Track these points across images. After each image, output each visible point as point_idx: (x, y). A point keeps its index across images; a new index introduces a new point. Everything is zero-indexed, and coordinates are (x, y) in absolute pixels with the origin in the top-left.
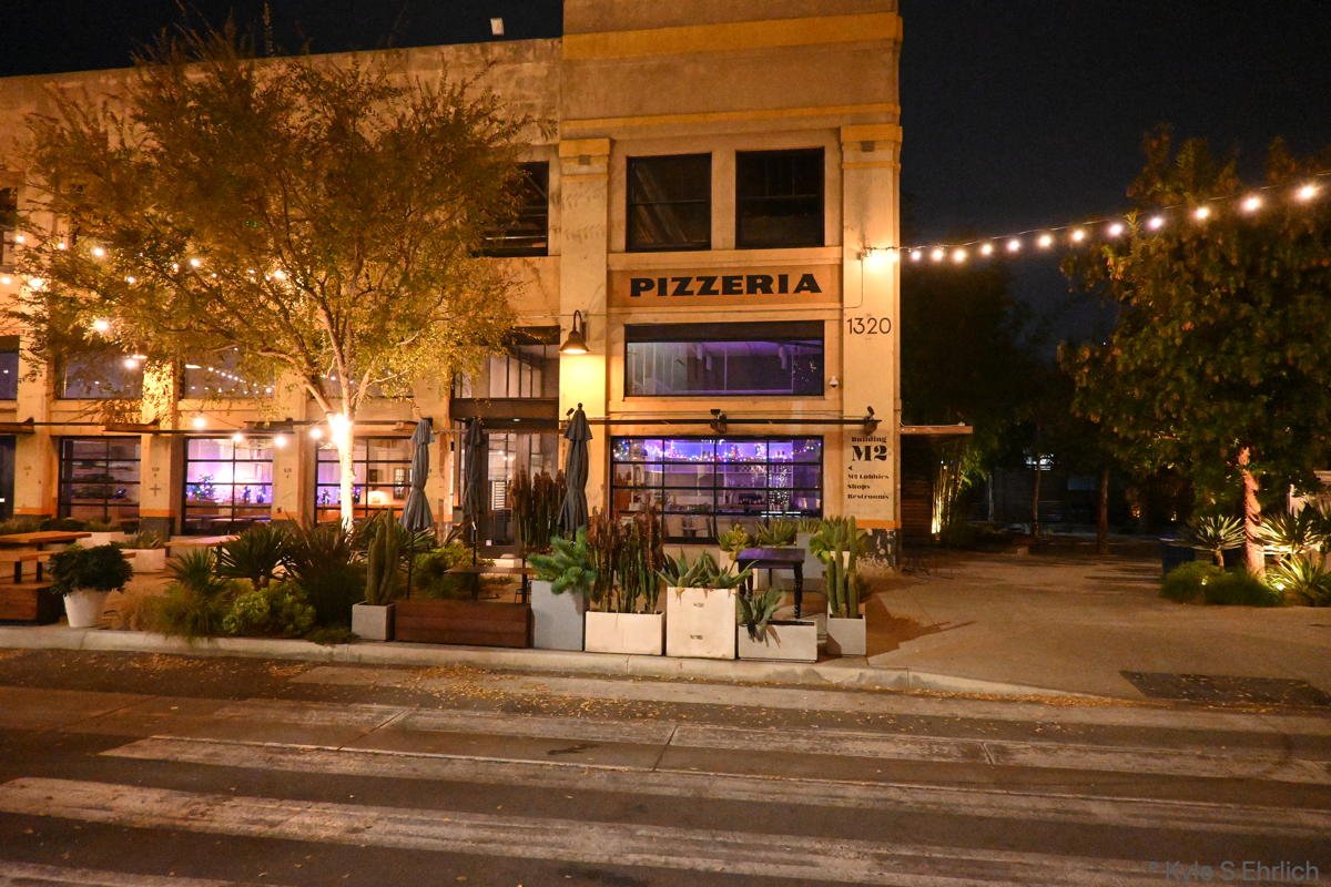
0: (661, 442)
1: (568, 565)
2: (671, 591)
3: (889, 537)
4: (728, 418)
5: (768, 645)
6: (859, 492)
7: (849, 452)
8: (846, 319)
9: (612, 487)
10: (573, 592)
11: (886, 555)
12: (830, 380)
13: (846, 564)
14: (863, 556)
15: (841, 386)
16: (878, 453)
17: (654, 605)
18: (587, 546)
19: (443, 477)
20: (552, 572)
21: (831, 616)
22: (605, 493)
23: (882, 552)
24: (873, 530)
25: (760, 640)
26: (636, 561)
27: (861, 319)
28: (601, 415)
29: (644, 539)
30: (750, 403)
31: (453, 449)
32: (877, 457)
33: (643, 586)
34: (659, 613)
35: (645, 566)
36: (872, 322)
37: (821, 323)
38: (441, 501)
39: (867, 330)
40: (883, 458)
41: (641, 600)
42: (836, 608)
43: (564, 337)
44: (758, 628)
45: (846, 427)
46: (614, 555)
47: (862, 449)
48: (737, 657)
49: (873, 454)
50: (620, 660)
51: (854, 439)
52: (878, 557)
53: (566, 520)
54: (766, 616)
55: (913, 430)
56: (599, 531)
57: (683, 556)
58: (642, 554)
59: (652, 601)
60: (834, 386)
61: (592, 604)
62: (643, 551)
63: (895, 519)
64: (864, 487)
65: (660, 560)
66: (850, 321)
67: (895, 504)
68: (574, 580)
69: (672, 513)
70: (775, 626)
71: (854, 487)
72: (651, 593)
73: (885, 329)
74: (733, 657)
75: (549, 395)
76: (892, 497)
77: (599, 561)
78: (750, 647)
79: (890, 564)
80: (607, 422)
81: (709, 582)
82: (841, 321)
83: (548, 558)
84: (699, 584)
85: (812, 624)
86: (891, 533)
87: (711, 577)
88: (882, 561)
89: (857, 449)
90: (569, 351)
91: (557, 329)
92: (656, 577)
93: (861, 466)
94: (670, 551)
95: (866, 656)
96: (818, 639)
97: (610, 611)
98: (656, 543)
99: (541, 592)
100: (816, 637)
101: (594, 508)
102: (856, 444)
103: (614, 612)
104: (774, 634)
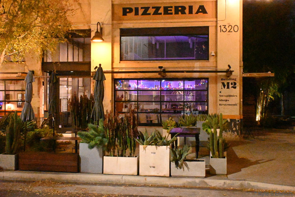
0: (136, 81)
1: (96, 136)
2: (141, 147)
3: (237, 122)
4: (167, 70)
5: (184, 170)
6: (224, 103)
7: (220, 85)
8: (218, 26)
9: (115, 101)
10: (98, 148)
11: (236, 130)
12: (212, 53)
13: (218, 135)
14: (226, 131)
15: (216, 56)
16: (232, 86)
17: (134, 153)
18: (104, 127)
19: (39, 97)
20: (88, 139)
21: (212, 157)
22: (112, 104)
23: (234, 129)
24: (231, 120)
25: (180, 168)
26: (126, 134)
27: (225, 26)
28: (110, 69)
29: (129, 124)
30: (176, 63)
31: (43, 85)
32: (232, 87)
33: (129, 145)
34: (136, 157)
35: (130, 136)
36: (230, 27)
37: (207, 28)
38: (39, 108)
39: (228, 31)
40: (235, 88)
41: (128, 151)
42: (214, 154)
43: (93, 34)
44: (180, 163)
45: (219, 74)
46: (115, 132)
47: (226, 84)
48: (170, 176)
49: (230, 86)
50: (119, 178)
51: (222, 79)
52: (233, 131)
53: (94, 116)
54: (183, 158)
55: (248, 75)
56: (109, 120)
57: (146, 132)
58: (128, 131)
59: (133, 151)
60: (213, 56)
61: (106, 153)
62: (128, 129)
63: (240, 114)
64: (226, 100)
65: (136, 134)
66: (220, 26)
67: (240, 107)
68: (98, 142)
69: (142, 113)
70: (186, 162)
71: (222, 100)
72: (133, 148)
73: (236, 30)
74: (168, 175)
75: (87, 60)
76: (238, 105)
77: (109, 134)
78: (176, 171)
79: (238, 134)
80: (113, 72)
81: (158, 143)
82: (216, 26)
83: (87, 133)
84: (153, 144)
85: (203, 161)
86: (238, 121)
87: (159, 140)
88: (234, 133)
89: (223, 84)
90: (95, 40)
91: (90, 30)
92: (134, 141)
93: (225, 91)
94: (140, 129)
95: (227, 175)
96: (206, 167)
97: (114, 156)
98: (134, 125)
99: (83, 147)
100: (205, 167)
101: (107, 111)
102: (223, 81)
103: (116, 156)
104: (186, 165)
